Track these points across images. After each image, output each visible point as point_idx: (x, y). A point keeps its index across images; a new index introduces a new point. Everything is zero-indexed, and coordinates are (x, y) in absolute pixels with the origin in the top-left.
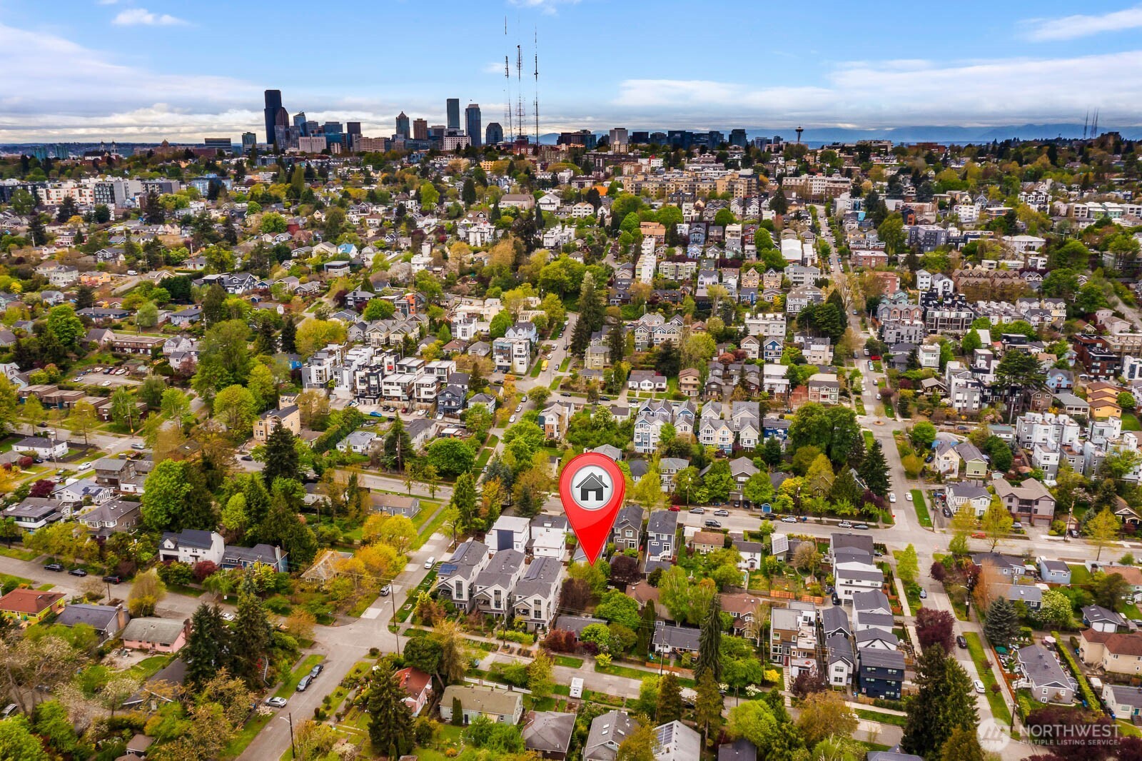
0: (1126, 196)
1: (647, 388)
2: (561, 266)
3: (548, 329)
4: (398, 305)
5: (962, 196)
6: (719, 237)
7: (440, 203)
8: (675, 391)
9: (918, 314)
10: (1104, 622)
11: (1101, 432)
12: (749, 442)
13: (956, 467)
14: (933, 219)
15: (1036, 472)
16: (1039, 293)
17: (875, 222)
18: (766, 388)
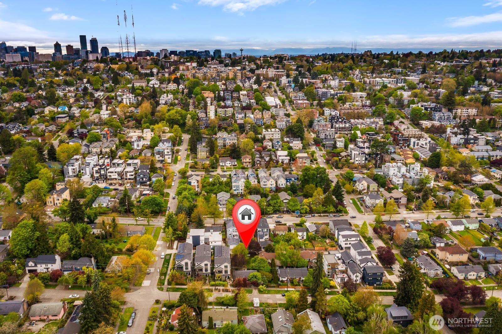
0: (389, 75)
1: (229, 165)
2: (176, 112)
3: (176, 142)
4: (101, 134)
5: (329, 77)
6: (237, 97)
7: (102, 85)
8: (241, 166)
9: (330, 126)
10: (441, 243)
11: (413, 169)
12: (282, 185)
13: (366, 188)
14: (321, 86)
15: (395, 186)
16: (372, 115)
17: (299, 88)
18: (280, 161)
